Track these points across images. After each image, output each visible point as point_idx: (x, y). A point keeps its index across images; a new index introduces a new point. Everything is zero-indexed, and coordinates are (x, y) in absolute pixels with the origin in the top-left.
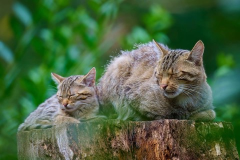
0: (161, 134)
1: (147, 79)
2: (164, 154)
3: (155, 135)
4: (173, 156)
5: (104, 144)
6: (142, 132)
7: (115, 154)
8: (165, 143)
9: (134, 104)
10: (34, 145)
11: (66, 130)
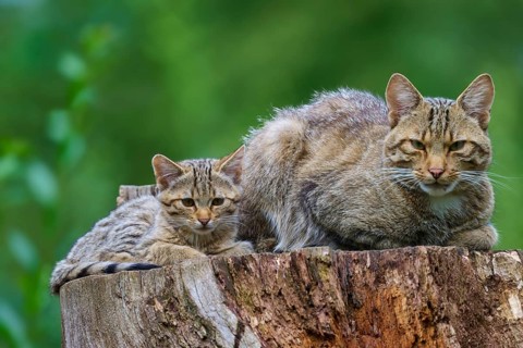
0: (411, 276)
1: (350, 163)
2: (420, 317)
3: (394, 278)
4: (438, 321)
5: (296, 299)
6: (364, 272)
7: (322, 318)
8: (423, 295)
9: (328, 216)
10: (128, 303)
11: (211, 271)
